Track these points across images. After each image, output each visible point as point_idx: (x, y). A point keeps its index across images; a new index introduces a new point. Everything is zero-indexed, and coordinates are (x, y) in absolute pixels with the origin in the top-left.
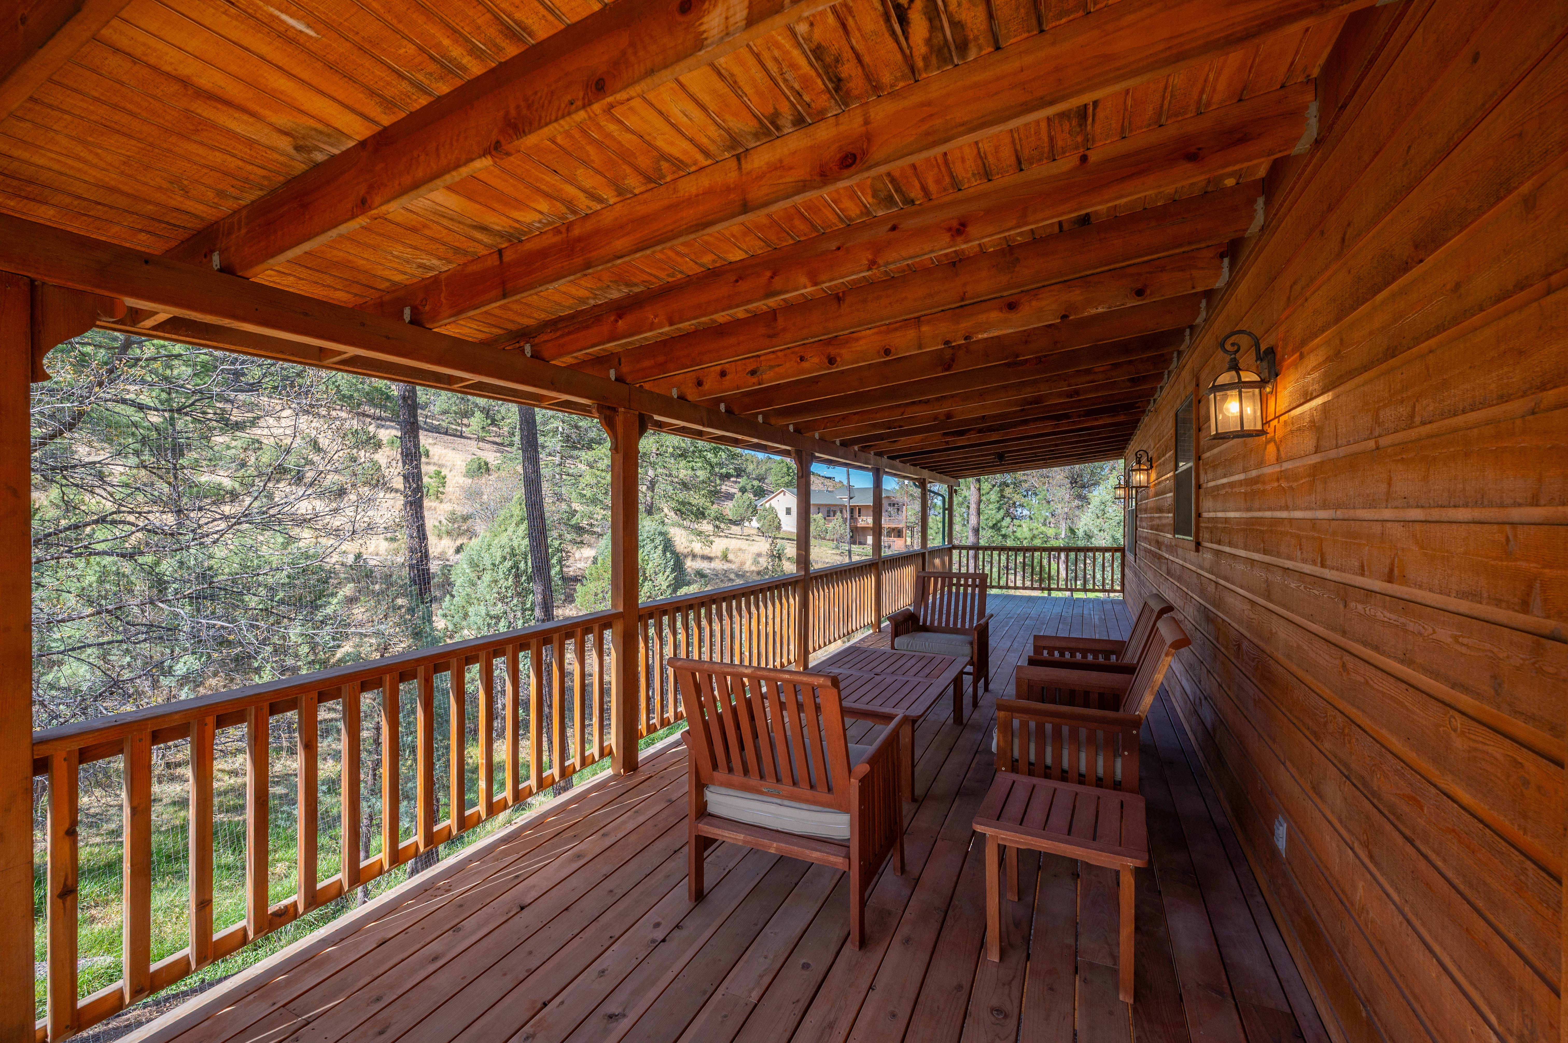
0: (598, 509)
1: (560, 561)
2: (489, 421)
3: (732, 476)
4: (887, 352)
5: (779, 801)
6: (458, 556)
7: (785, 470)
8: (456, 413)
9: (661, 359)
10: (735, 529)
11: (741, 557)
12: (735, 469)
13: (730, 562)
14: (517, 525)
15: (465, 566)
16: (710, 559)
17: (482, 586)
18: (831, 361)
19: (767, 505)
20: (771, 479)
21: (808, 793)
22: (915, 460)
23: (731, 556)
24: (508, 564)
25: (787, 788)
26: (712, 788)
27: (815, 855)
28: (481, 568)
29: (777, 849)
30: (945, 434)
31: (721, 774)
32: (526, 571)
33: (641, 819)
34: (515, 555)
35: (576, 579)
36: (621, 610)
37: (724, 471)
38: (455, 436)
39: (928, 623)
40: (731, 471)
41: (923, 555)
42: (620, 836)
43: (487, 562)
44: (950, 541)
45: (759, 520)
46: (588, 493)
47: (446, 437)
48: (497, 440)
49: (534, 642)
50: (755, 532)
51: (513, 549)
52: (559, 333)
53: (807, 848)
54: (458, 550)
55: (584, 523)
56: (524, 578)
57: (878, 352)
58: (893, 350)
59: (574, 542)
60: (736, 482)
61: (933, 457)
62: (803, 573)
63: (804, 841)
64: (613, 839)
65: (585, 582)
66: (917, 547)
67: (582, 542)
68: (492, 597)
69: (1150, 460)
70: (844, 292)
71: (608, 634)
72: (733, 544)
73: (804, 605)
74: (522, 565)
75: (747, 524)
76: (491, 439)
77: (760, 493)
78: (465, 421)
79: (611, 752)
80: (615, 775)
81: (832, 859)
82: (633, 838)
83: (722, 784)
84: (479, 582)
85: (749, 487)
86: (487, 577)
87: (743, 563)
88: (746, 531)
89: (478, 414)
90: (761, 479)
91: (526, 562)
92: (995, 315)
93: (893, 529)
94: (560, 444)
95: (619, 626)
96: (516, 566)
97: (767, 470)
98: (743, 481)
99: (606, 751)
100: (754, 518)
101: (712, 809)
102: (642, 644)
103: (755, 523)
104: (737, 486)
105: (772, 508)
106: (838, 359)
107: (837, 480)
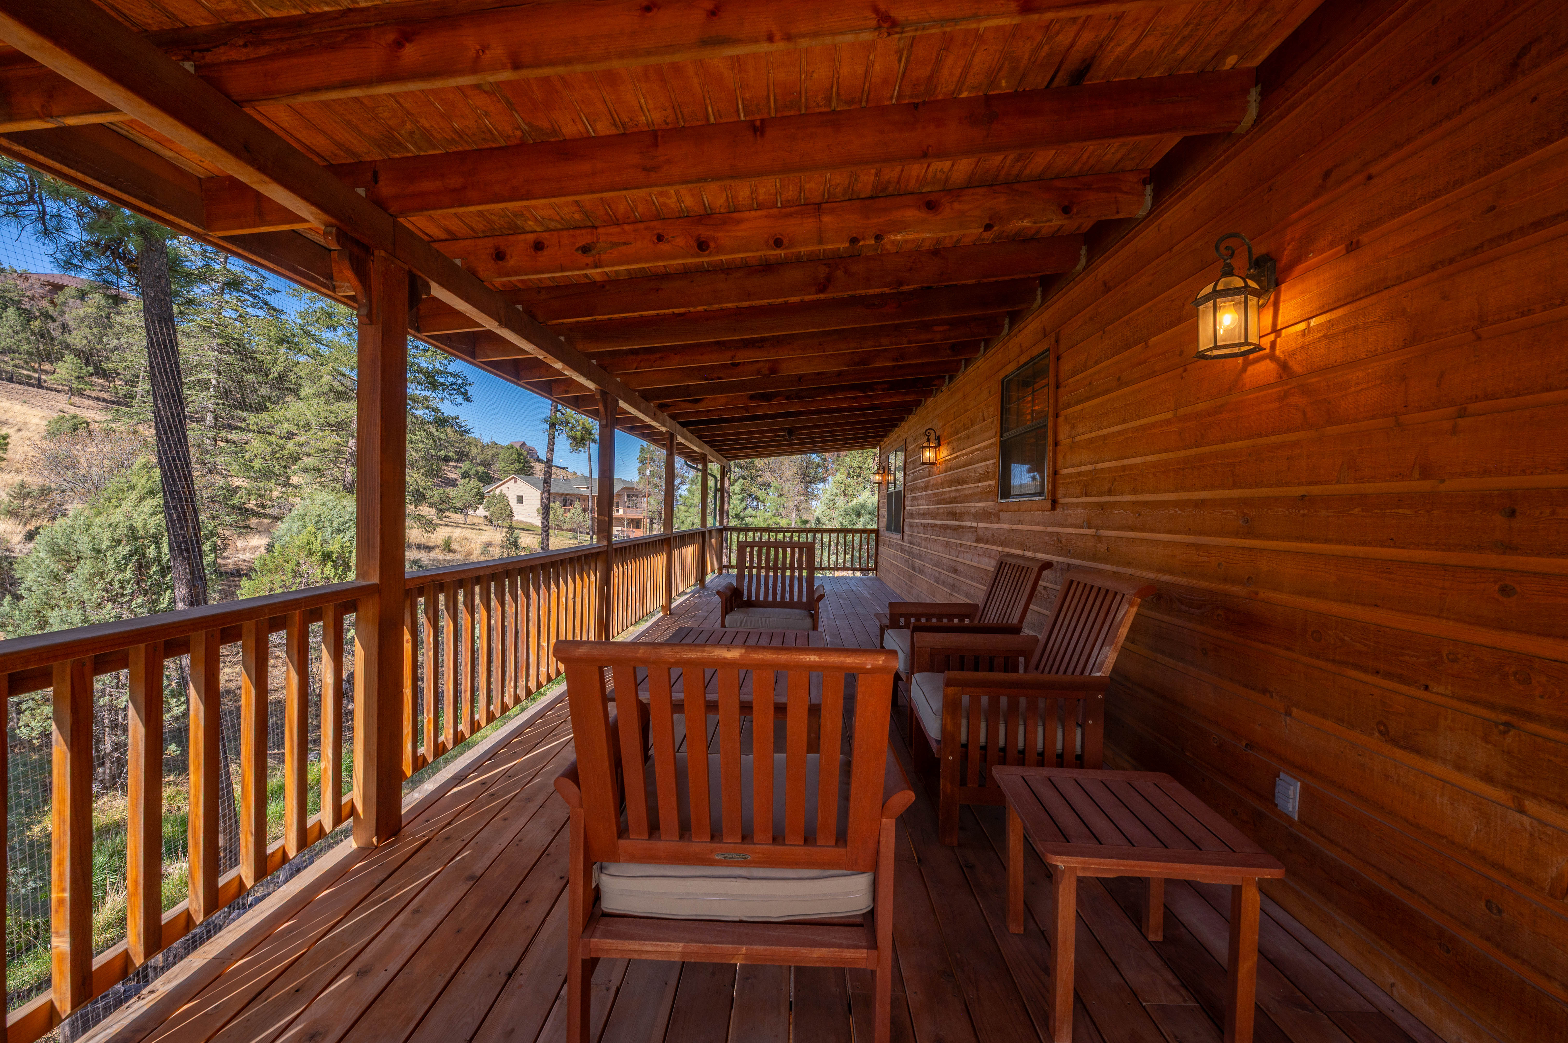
0: (272, 484)
1: (214, 549)
2: (91, 369)
3: (451, 460)
4: (778, 243)
5: (743, 872)
6: (31, 545)
7: (515, 456)
8: (30, 354)
9: (455, 181)
10: (459, 518)
11: (468, 547)
12: (456, 452)
13: (454, 551)
14: (141, 499)
15: (43, 555)
16: (429, 549)
17: (75, 584)
18: (702, 246)
19: (498, 491)
20: (498, 465)
21: (801, 851)
22: (703, 430)
23: (454, 546)
24: (124, 549)
25: (762, 847)
26: (613, 868)
27: (818, 953)
28: (74, 556)
29: (747, 956)
30: (752, 397)
31: (636, 842)
32: (158, 560)
33: (428, 923)
34: (136, 539)
35: (238, 573)
36: (376, 580)
37: (442, 453)
38: (29, 385)
39: (753, 598)
40: (450, 454)
41: (703, 533)
42: (393, 968)
43: (84, 545)
44: (721, 522)
45: (487, 508)
46: (257, 464)
47: (11, 385)
48: (104, 395)
49: (199, 638)
50: (481, 521)
51: (132, 528)
52: (263, 51)
53: (803, 945)
54: (30, 536)
55: (251, 505)
56: (154, 568)
57: (767, 242)
58: (786, 241)
59: (235, 525)
60: (456, 467)
61: (720, 429)
62: (605, 543)
63: (789, 932)
64: (380, 979)
65: (253, 575)
66: (698, 526)
67: (247, 527)
68: (92, 596)
69: (938, 439)
70: (763, 121)
71: (350, 619)
72: (457, 533)
73: (606, 582)
74: (151, 552)
75: (471, 512)
76: (94, 394)
77: (486, 479)
78: (47, 366)
79: (353, 811)
80: (360, 849)
81: (849, 954)
82: (421, 965)
83: (634, 858)
84: (70, 576)
85: (472, 472)
86: (85, 568)
87: (470, 554)
88: (470, 520)
89: (69, 358)
90: (487, 464)
91: (158, 548)
92: (911, 214)
93: (633, 520)
94: (213, 400)
95: (371, 609)
96: (139, 552)
97: (493, 456)
98: (465, 466)
99: (345, 811)
100: (481, 507)
101: (611, 903)
102: (407, 636)
103: (481, 512)
104: (458, 471)
105: (502, 495)
106: (712, 245)
107: (571, 470)
